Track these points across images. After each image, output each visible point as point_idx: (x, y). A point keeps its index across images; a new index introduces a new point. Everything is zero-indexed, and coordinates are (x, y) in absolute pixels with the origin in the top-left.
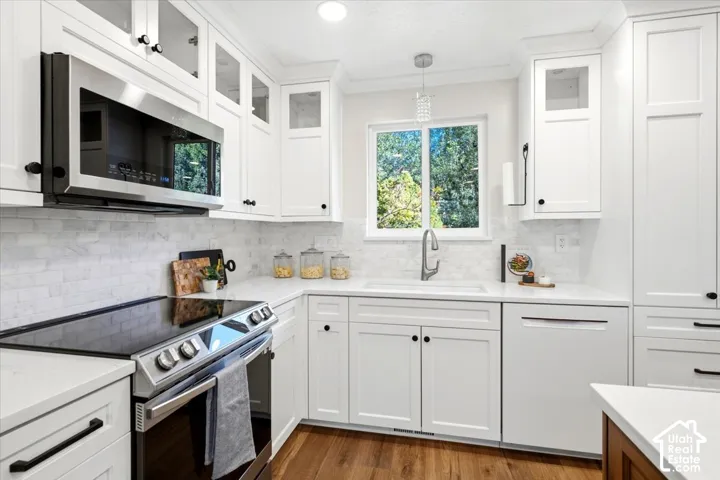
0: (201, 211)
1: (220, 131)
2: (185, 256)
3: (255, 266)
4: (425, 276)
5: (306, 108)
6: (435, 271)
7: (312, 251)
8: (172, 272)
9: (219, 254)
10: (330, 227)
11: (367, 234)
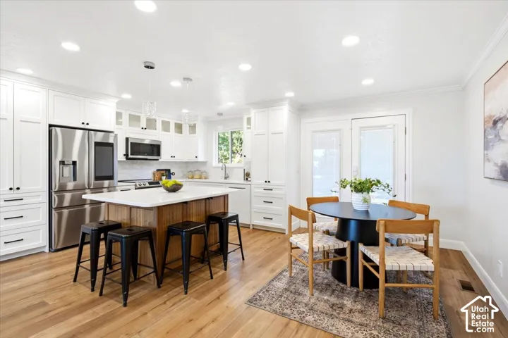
0: (158, 160)
1: (160, 142)
2: (158, 170)
3: (184, 175)
4: (225, 178)
5: (193, 128)
6: (228, 177)
7: (198, 170)
8: (154, 174)
9: (169, 170)
10: (204, 163)
11: (214, 165)
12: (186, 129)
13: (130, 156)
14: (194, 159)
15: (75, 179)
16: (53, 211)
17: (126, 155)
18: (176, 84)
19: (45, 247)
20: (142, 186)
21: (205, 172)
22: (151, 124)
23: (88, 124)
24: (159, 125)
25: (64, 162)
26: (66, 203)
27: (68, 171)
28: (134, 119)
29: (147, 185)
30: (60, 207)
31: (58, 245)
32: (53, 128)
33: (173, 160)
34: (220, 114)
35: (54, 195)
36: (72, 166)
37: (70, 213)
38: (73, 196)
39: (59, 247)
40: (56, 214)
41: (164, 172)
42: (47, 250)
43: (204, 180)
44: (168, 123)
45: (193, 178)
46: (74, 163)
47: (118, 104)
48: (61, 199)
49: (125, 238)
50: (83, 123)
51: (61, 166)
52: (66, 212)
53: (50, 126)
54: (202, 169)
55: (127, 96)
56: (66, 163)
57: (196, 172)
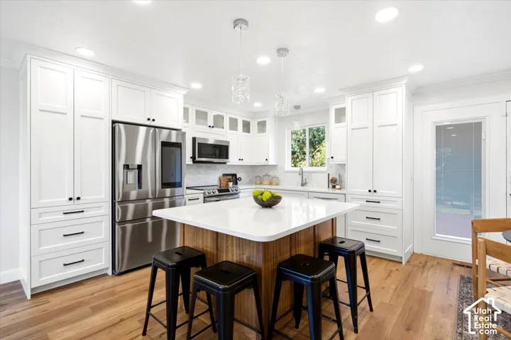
0: (225, 163)
1: (228, 142)
2: (224, 175)
3: (251, 180)
4: (303, 185)
6: (306, 183)
7: (267, 175)
8: (220, 180)
9: (235, 175)
10: (274, 167)
11: (286, 169)
12: (254, 127)
13: (197, 159)
14: (263, 162)
15: (140, 187)
16: (117, 226)
17: (193, 158)
18: (264, 60)
19: (107, 268)
20: (212, 194)
21: (275, 177)
22: (218, 121)
23: (154, 120)
24: (226, 123)
25: (128, 166)
26: (129, 217)
27: (132, 176)
28: (201, 116)
29: (217, 193)
30: (123, 221)
31: (121, 267)
32: (117, 124)
33: (241, 163)
34: (297, 107)
35: (117, 206)
36: (137, 171)
37: (133, 227)
38: (136, 207)
39: (123, 270)
40: (120, 229)
41: (231, 177)
42: (110, 272)
43: (275, 187)
44: (236, 120)
45: (261, 184)
46: (140, 167)
47: (185, 96)
48: (125, 210)
49: (224, 290)
50: (149, 119)
51: (126, 171)
52: (129, 226)
53: (114, 122)
54: (271, 173)
55: (196, 86)
56: (130, 167)
57: (265, 178)
